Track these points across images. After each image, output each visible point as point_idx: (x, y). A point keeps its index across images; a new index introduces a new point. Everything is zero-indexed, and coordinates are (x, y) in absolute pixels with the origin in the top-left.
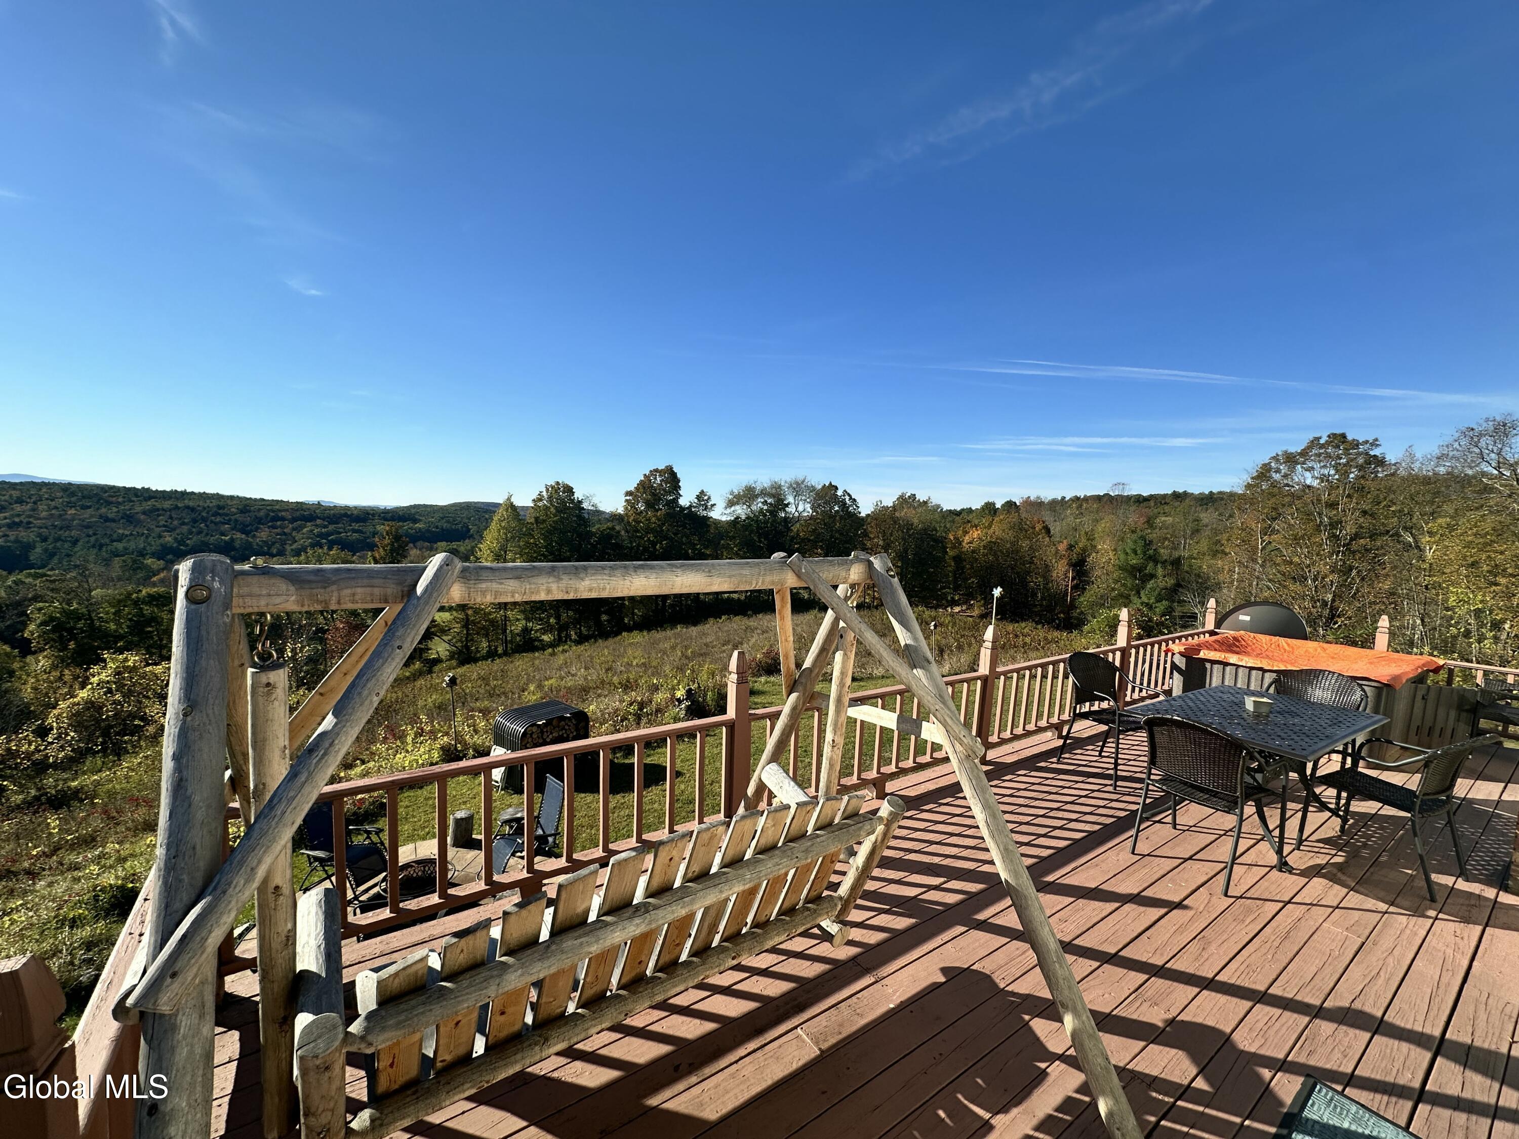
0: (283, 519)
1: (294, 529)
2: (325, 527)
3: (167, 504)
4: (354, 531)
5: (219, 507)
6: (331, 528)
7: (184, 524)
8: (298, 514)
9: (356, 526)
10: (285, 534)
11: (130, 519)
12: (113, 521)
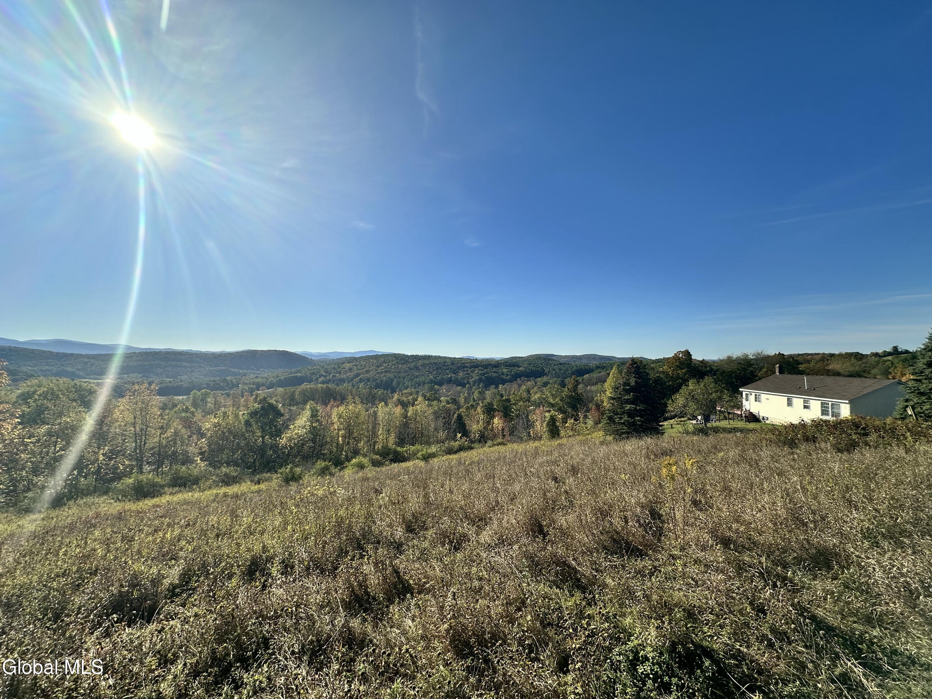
0: (467, 367)
1: (472, 372)
2: (483, 370)
3: (426, 362)
4: (494, 372)
5: (445, 363)
6: (485, 370)
7: (434, 370)
8: (472, 364)
9: (494, 370)
10: (468, 374)
11: (417, 368)
12: (412, 369)
